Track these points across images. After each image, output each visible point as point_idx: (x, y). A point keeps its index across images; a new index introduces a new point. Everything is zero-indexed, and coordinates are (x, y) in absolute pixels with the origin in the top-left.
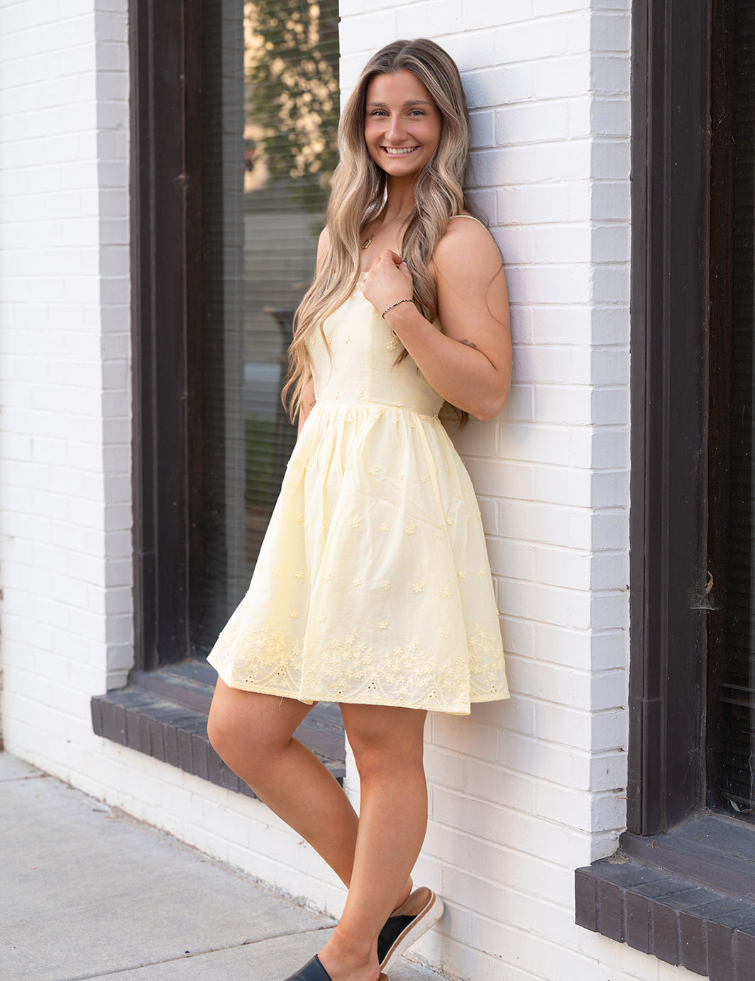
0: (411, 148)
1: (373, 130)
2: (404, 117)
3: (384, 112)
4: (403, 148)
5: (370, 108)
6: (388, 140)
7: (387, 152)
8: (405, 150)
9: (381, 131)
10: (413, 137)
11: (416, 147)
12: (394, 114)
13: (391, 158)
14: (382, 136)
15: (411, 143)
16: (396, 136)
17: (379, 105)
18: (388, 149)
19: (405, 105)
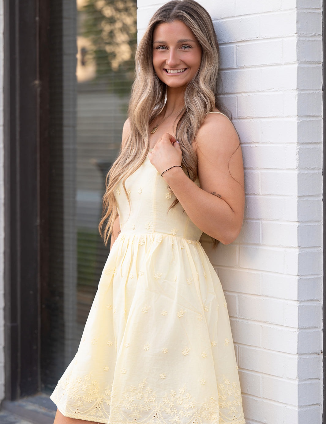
0: (183, 69)
1: (158, 58)
2: (178, 50)
3: (165, 47)
4: (177, 70)
5: (156, 45)
6: (168, 65)
7: (167, 72)
8: (179, 71)
9: (164, 59)
10: (184, 63)
11: (186, 69)
12: (172, 48)
13: (170, 76)
14: (164, 62)
15: (183, 66)
16: (173, 62)
17: (162, 42)
18: (168, 71)
19: (178, 42)
